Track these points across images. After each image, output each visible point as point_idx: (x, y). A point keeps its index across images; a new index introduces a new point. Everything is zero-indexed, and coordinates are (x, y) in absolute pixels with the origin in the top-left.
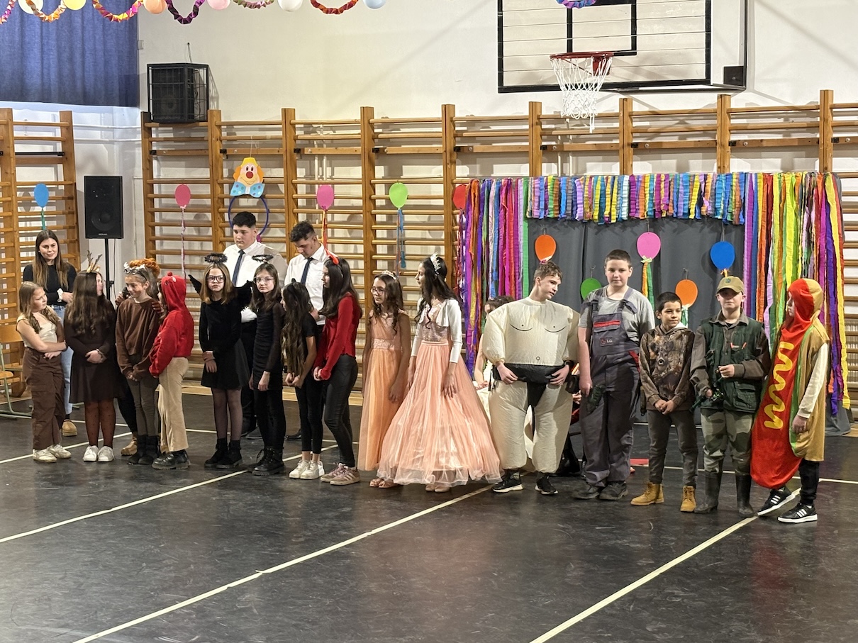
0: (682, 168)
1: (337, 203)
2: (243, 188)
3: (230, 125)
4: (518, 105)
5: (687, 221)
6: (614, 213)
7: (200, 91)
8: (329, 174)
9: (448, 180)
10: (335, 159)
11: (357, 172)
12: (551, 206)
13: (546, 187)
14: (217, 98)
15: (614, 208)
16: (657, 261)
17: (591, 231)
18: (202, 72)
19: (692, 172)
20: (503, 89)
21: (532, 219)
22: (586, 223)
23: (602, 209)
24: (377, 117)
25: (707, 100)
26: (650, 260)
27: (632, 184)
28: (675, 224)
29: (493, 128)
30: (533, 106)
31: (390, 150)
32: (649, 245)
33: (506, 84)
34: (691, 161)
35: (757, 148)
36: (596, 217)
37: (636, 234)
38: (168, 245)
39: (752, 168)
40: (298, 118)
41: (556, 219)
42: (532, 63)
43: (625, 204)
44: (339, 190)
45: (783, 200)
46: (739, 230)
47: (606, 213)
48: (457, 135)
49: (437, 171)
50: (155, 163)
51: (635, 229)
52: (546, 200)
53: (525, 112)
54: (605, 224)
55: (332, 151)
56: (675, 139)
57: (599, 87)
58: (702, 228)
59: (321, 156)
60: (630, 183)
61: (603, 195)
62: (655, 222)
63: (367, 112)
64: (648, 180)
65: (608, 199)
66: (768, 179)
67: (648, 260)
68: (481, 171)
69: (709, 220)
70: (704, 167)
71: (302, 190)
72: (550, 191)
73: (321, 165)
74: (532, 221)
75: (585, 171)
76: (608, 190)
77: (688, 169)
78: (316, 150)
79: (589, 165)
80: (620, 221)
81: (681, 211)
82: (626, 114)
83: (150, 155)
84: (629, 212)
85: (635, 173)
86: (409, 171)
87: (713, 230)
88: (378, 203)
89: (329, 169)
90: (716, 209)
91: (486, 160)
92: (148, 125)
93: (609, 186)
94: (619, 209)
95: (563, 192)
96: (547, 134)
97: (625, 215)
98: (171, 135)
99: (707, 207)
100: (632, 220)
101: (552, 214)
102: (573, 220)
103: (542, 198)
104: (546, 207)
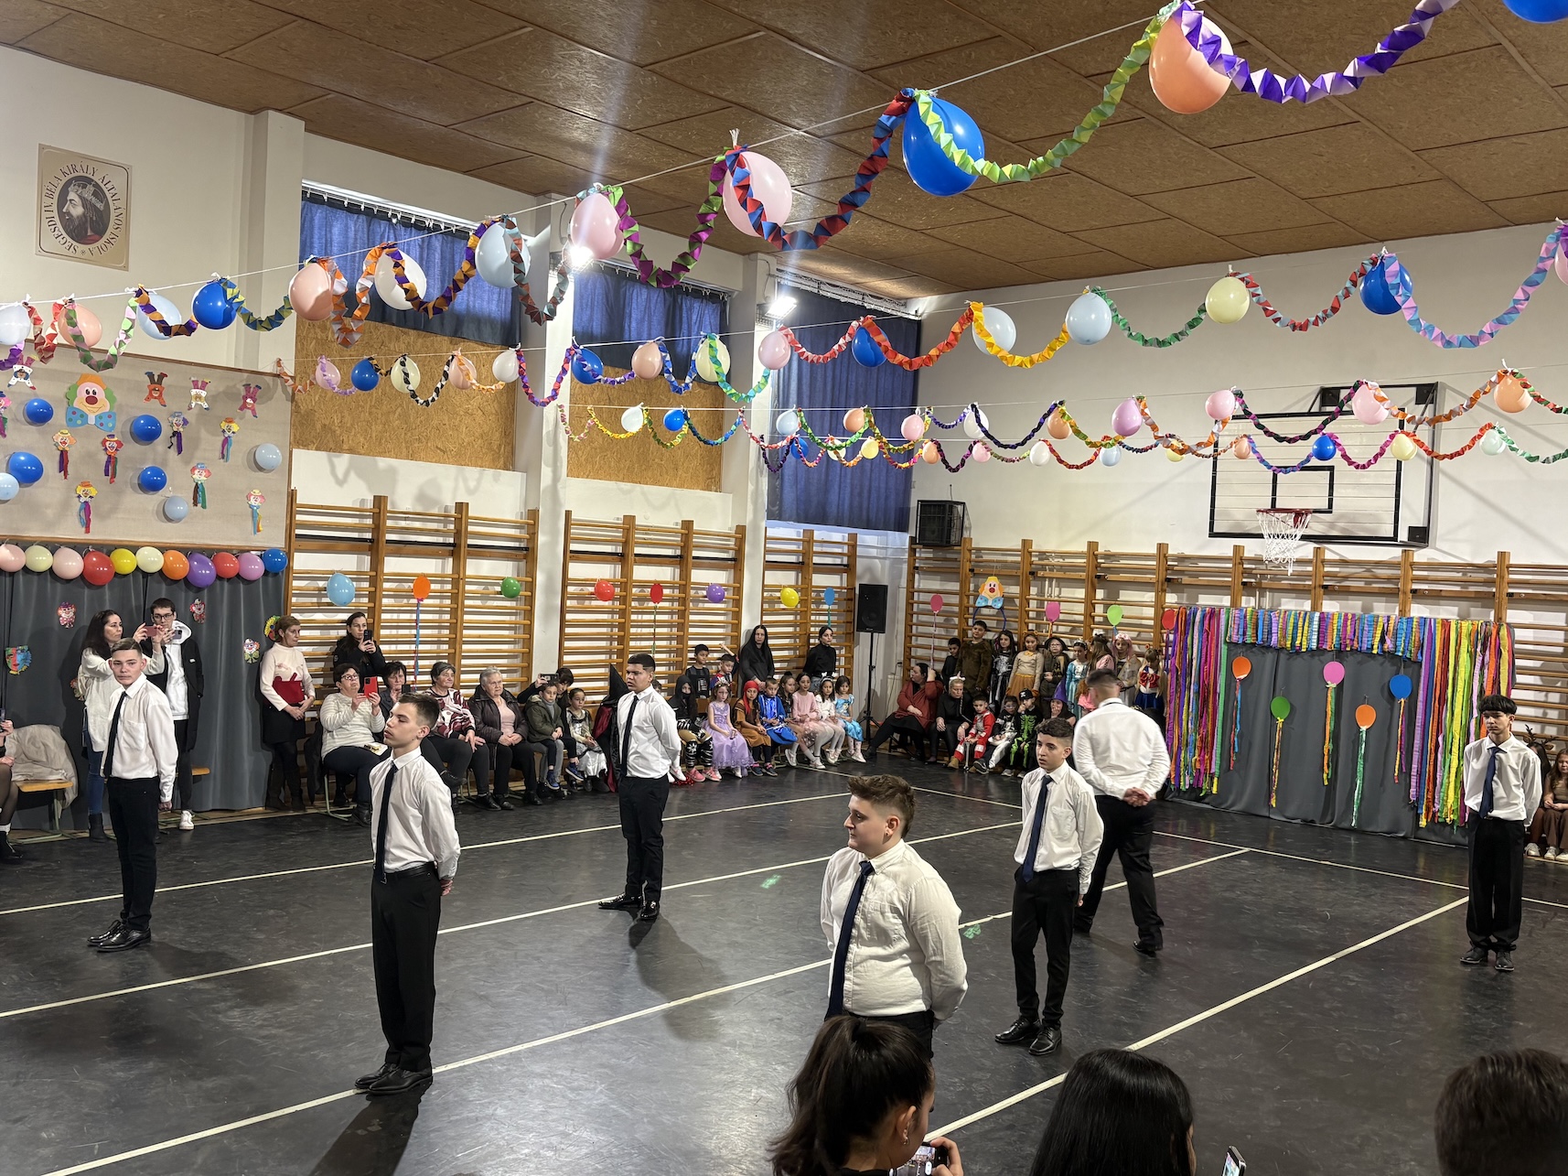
0: (1367, 609)
1: (1062, 617)
2: (986, 600)
3: (979, 550)
4: (1225, 547)
5: (1369, 653)
6: (1304, 643)
7: (957, 523)
8: (1057, 593)
9: (1159, 604)
10: (1062, 582)
11: (1080, 593)
12: (1249, 632)
13: (1245, 617)
14: (970, 528)
15: (1304, 639)
16: (1340, 687)
17: (1283, 656)
18: (960, 508)
19: (1376, 613)
20: (1213, 534)
21: (1231, 643)
22: (1280, 650)
23: (1294, 639)
24: (1101, 550)
25: (1394, 553)
26: (1334, 685)
27: (1323, 618)
28: (1360, 657)
29: (1200, 564)
30: (1237, 548)
31: (1110, 577)
33: (1215, 531)
34: (1375, 604)
35: (1436, 597)
36: (1289, 645)
37: (1322, 662)
38: (921, 641)
39: (1431, 611)
40: (1034, 548)
41: (1253, 645)
42: (1239, 515)
44: (1064, 607)
45: (1458, 644)
46: (1416, 666)
47: (1298, 642)
48: (1169, 568)
49: (1149, 597)
50: (917, 576)
51: (1322, 658)
52: (1245, 628)
53: (1230, 553)
54: (1298, 651)
55: (1060, 575)
56: (1362, 584)
57: (1298, 537)
58: (1382, 664)
59: (1051, 579)
60: (1320, 621)
61: (1295, 627)
62: (1340, 654)
63: (1093, 546)
64: (1336, 617)
65: (1300, 631)
66: (1446, 623)
67: (1332, 685)
68: (1188, 599)
69: (1390, 656)
70: (1386, 610)
71: (1033, 604)
72: (1248, 622)
73: (1050, 586)
74: (1232, 645)
75: (1280, 605)
76: (1300, 624)
77: (1372, 610)
78: (1047, 574)
79: (1283, 600)
80: (1309, 650)
81: (1365, 647)
82: (1319, 560)
83: (914, 570)
84: (1318, 643)
85: (1324, 610)
86: (1125, 595)
87: (1393, 665)
88: (1097, 619)
89: (1057, 589)
90: (1396, 648)
91: (1194, 591)
92: (914, 546)
93: (1301, 620)
94: (1309, 640)
95: (1260, 621)
96: (1248, 573)
97: (1314, 646)
98: (931, 556)
99: (1389, 645)
100: (1320, 650)
101: (1249, 640)
102: (1266, 647)
103: (1241, 626)
104: (1244, 634)
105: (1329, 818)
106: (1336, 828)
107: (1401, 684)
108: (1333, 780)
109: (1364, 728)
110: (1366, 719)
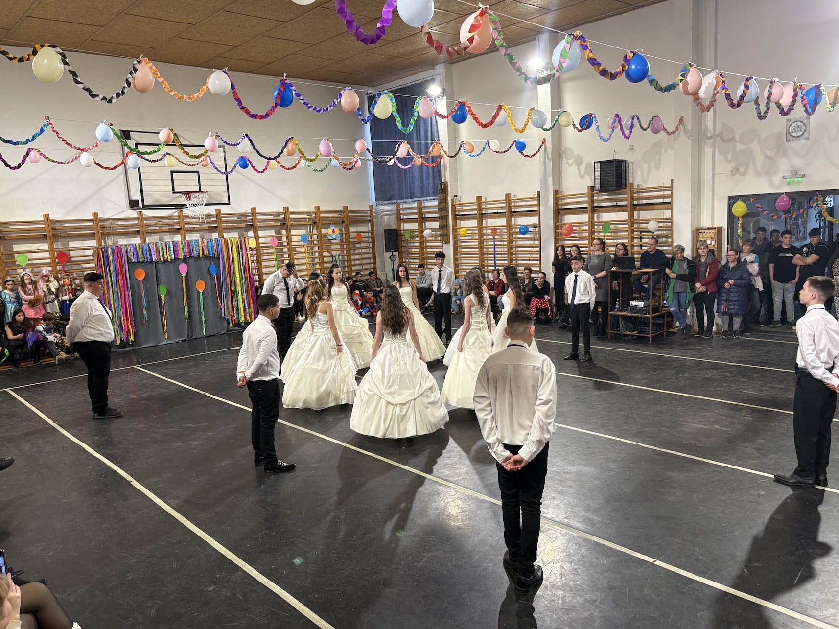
5: (199, 258)
6: (169, 257)
12: (140, 255)
13: (136, 248)
15: (168, 255)
16: (187, 275)
17: (160, 265)
22: (156, 262)
23: (164, 256)
28: (193, 260)
32: (183, 269)
36: (162, 259)
37: (176, 265)
41: (143, 262)
43: (173, 253)
45: (232, 248)
46: (216, 260)
47: (166, 257)
51: (177, 263)
52: (137, 254)
54: (166, 261)
58: (203, 261)
61: (163, 250)
62: (185, 260)
65: (165, 252)
67: (184, 275)
69: (205, 256)
72: (138, 250)
74: (130, 263)
76: (165, 248)
80: (172, 260)
81: (196, 254)
84: (175, 256)
87: (208, 261)
90: (209, 253)
94: (171, 256)
95: (143, 249)
97: (173, 258)
99: (206, 251)
100: (177, 259)
101: (141, 260)
102: (152, 262)
103: (135, 253)
104: (138, 257)
105: (190, 335)
106: (196, 338)
107: (213, 269)
108: (190, 318)
109: (201, 291)
110: (200, 286)
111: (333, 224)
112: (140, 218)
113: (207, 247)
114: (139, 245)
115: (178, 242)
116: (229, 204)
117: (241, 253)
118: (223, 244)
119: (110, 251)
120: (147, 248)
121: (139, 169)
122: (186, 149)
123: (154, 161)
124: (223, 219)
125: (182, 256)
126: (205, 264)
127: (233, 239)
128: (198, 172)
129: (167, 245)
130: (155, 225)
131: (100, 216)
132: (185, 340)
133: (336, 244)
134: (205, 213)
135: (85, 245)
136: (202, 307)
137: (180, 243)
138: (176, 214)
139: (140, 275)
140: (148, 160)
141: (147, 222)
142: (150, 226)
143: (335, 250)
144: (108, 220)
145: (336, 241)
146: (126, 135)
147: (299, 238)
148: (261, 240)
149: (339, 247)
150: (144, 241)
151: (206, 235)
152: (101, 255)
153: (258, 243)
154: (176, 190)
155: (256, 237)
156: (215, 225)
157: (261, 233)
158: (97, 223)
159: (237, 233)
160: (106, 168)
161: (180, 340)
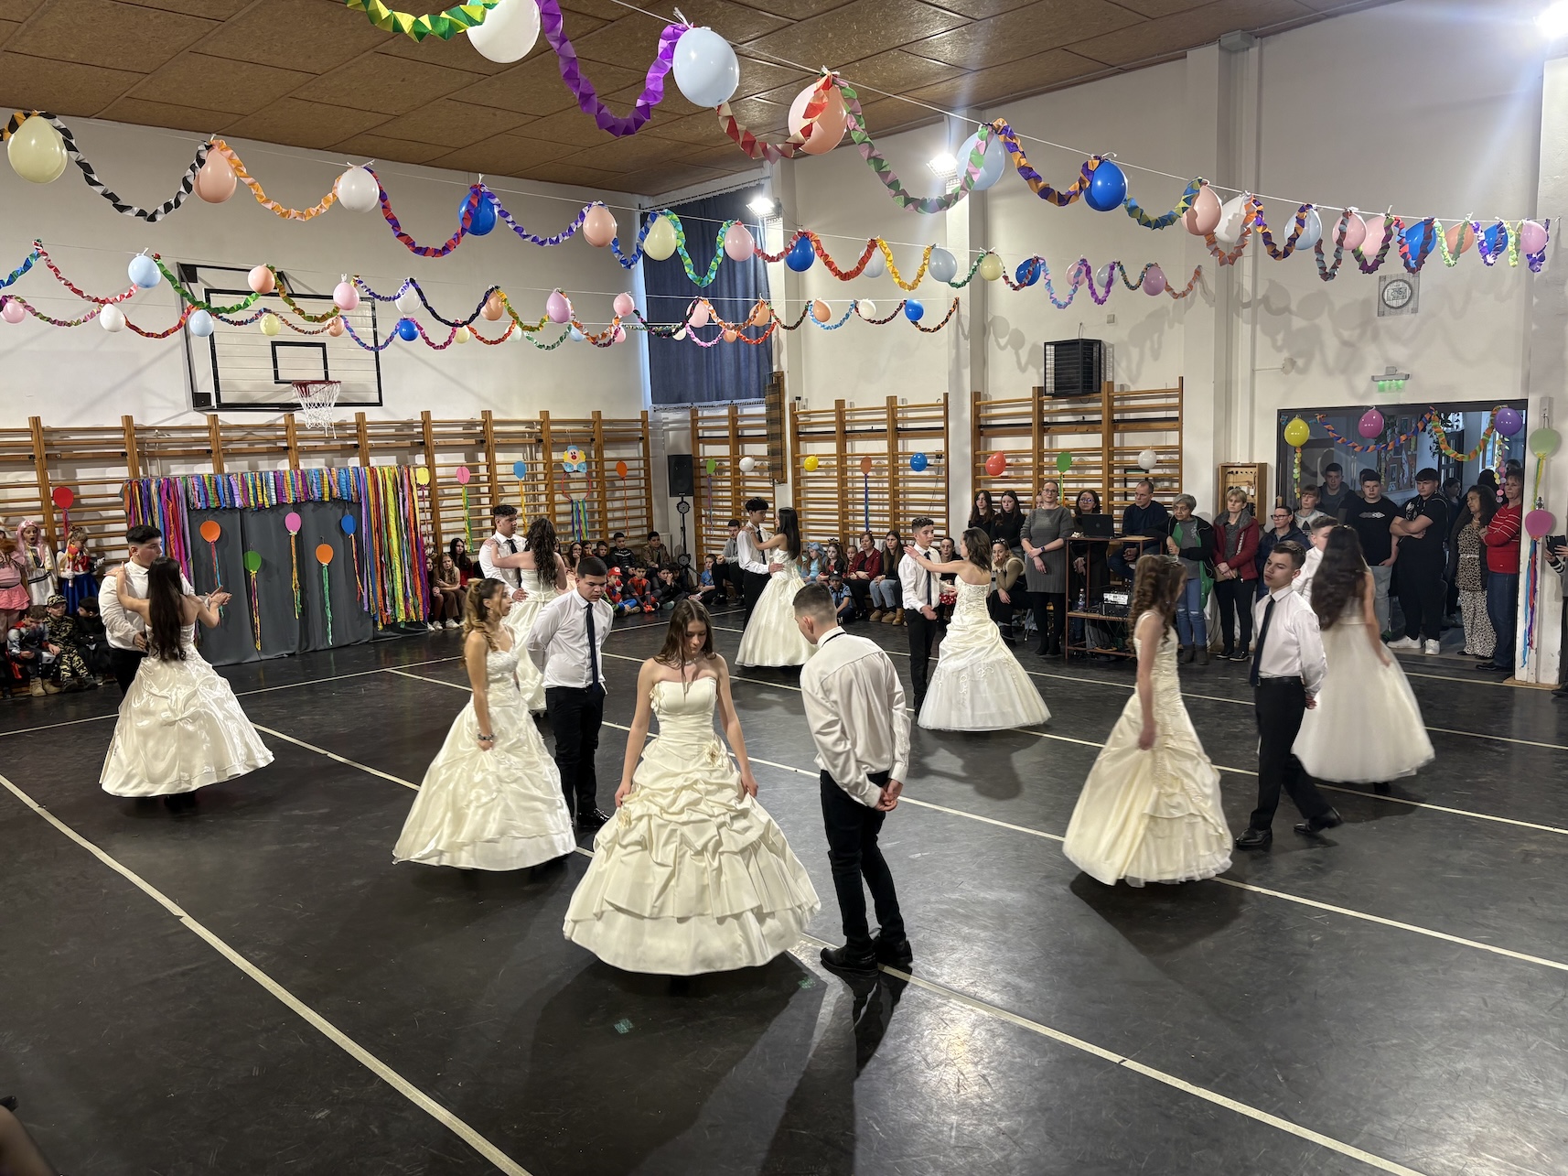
5: (322, 502)
6: (266, 500)
12: (211, 496)
13: (204, 483)
16: (300, 533)
17: (249, 515)
22: (242, 510)
23: (256, 499)
26: (295, 533)
28: (311, 506)
32: (293, 522)
36: (253, 504)
37: (280, 516)
41: (217, 508)
43: (273, 494)
45: (385, 485)
46: (355, 507)
47: (260, 500)
51: (281, 511)
52: (206, 494)
54: (261, 508)
58: (331, 509)
60: (274, 478)
61: (255, 487)
62: (297, 506)
65: (259, 492)
67: (294, 533)
69: (337, 501)
72: (208, 487)
74: (191, 510)
76: (258, 483)
80: (272, 506)
81: (317, 495)
84: (278, 499)
87: (340, 508)
90: (341, 493)
94: (270, 498)
95: (219, 485)
97: (274, 502)
99: (335, 490)
100: (281, 504)
101: (213, 505)
102: (233, 508)
103: (202, 492)
104: (207, 500)
105: (304, 644)
106: (315, 651)
107: (348, 524)
108: (304, 613)
109: (325, 564)
110: (324, 555)
111: (574, 443)
112: (214, 426)
113: (339, 483)
114: (210, 478)
115: (285, 472)
116: (380, 404)
117: (401, 494)
118: (369, 478)
119: (154, 487)
120: (226, 483)
121: (212, 336)
122: (299, 302)
123: (240, 323)
124: (368, 431)
125: (290, 498)
126: (334, 513)
127: (386, 469)
128: (323, 345)
129: (263, 477)
130: (241, 440)
131: (137, 421)
132: (294, 654)
133: (579, 480)
134: (336, 420)
135: (107, 476)
136: (327, 592)
137: (288, 474)
138: (282, 421)
139: (212, 533)
140: (228, 321)
141: (227, 434)
142: (231, 441)
143: (575, 491)
144: (151, 429)
145: (578, 475)
146: (189, 272)
147: (511, 469)
148: (439, 471)
149: (584, 485)
150: (220, 470)
151: (337, 460)
152: (137, 494)
153: (433, 476)
154: (281, 377)
155: (431, 466)
156: (354, 441)
157: (439, 458)
158: (130, 436)
159: (394, 458)
160: (148, 335)
161: (285, 653)
